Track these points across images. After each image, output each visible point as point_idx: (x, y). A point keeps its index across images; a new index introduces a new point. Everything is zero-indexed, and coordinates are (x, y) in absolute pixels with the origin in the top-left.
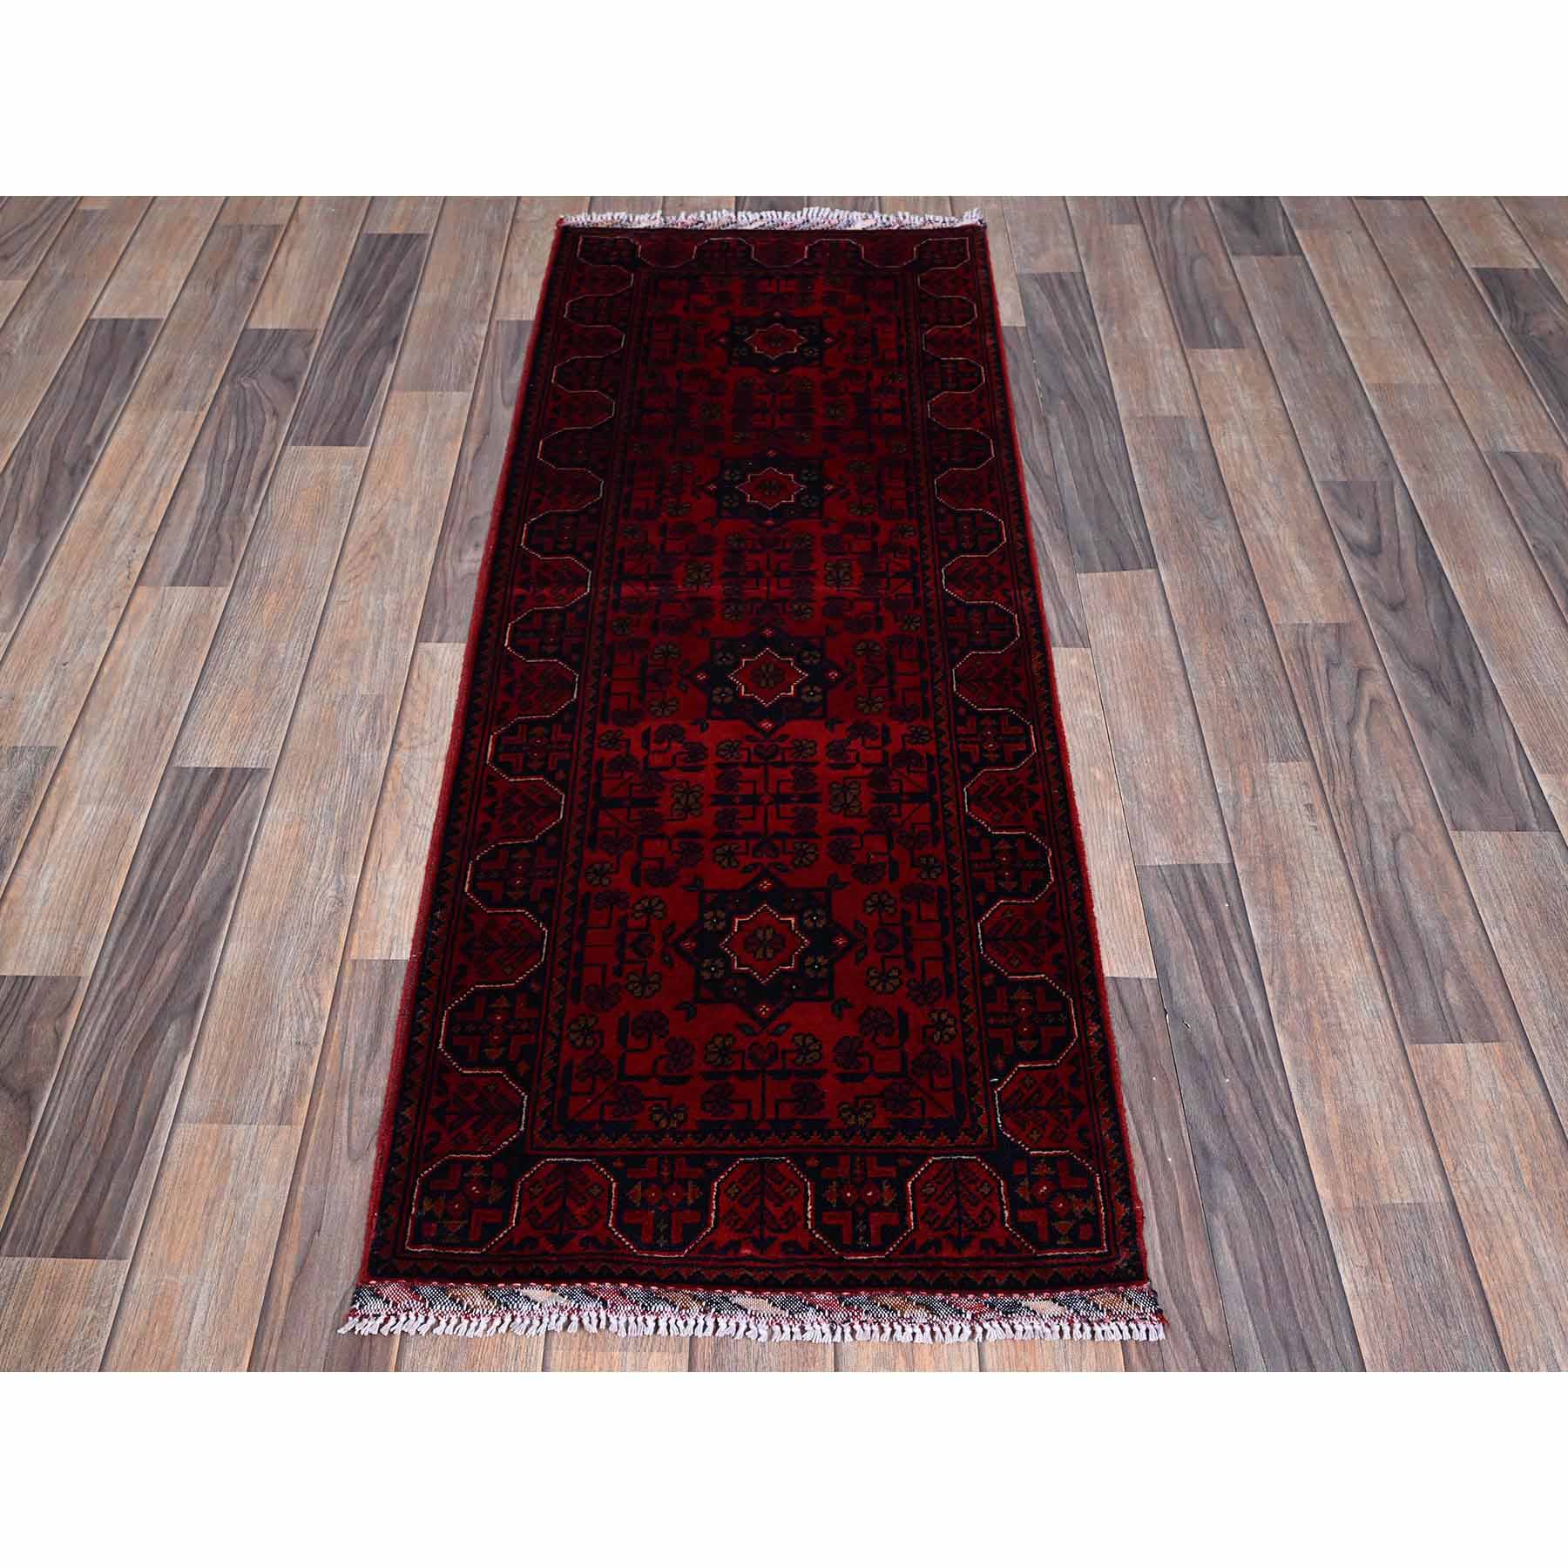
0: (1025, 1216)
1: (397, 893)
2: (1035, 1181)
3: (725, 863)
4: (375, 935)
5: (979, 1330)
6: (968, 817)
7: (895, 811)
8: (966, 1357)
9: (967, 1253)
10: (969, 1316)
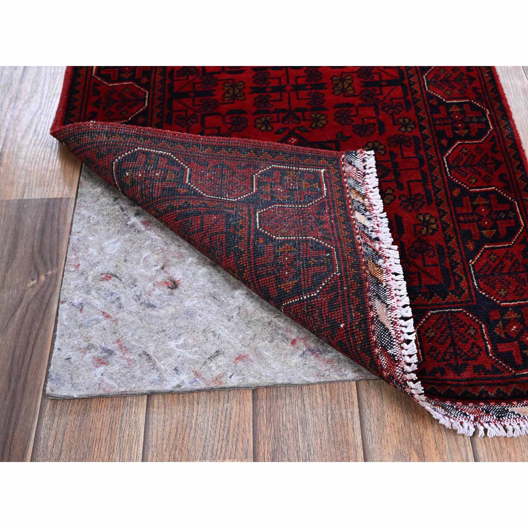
0: (503, 348)
1: (28, 156)
2: (507, 323)
3: (263, 128)
4: (12, 183)
5: (481, 428)
6: (428, 93)
7: (378, 92)
8: (463, 450)
9: (465, 375)
10: (472, 418)
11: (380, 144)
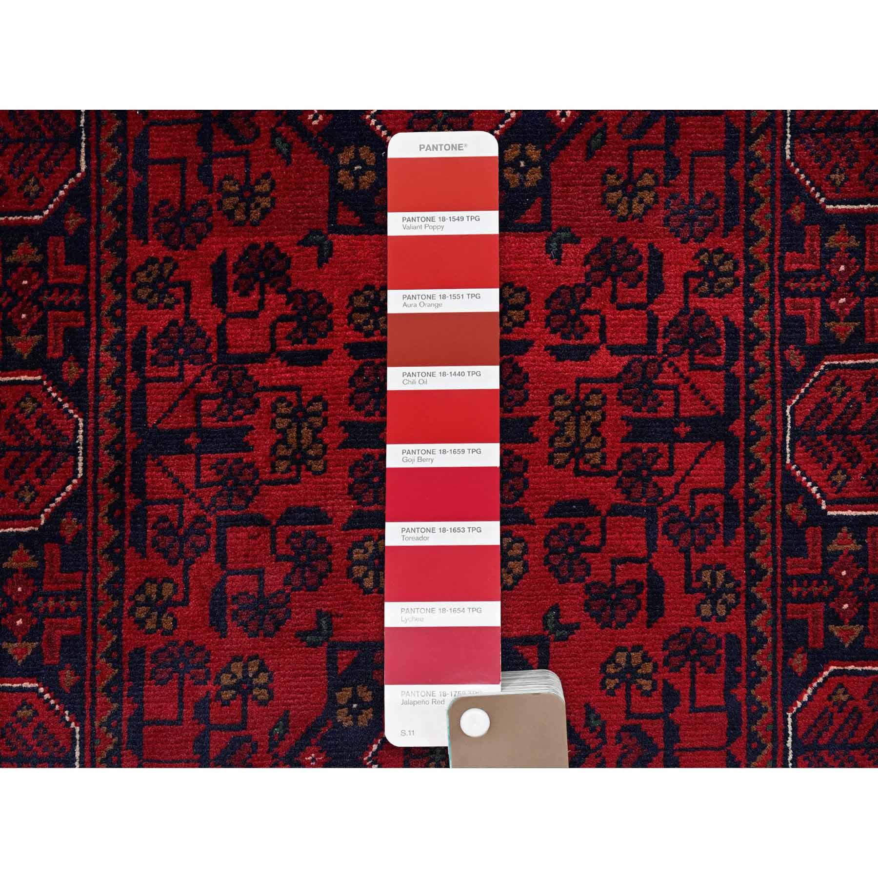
11: (645, 658)
